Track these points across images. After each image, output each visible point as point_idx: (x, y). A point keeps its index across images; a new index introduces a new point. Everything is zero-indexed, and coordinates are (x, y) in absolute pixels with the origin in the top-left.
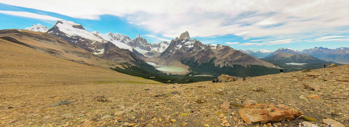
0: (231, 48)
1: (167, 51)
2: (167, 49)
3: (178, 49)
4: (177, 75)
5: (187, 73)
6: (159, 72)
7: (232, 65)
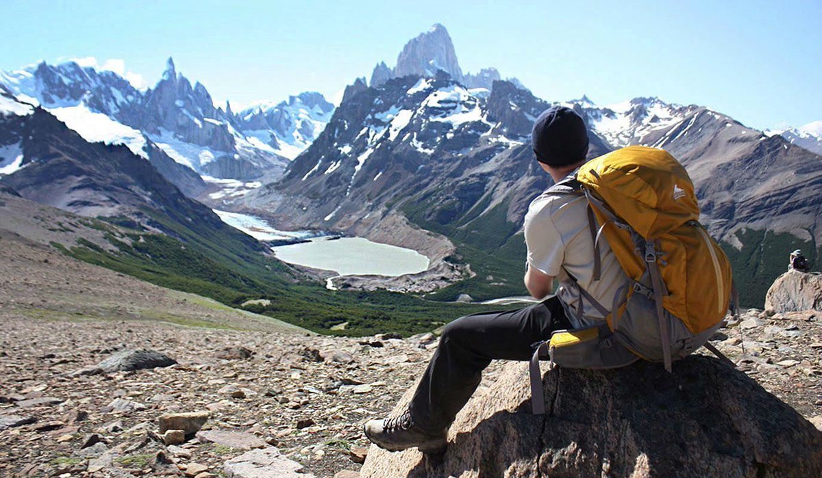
0: (724, 123)
1: (323, 148)
2: (322, 135)
3: (387, 134)
4: (381, 291)
5: (443, 285)
6: (288, 271)
7: (738, 233)
